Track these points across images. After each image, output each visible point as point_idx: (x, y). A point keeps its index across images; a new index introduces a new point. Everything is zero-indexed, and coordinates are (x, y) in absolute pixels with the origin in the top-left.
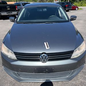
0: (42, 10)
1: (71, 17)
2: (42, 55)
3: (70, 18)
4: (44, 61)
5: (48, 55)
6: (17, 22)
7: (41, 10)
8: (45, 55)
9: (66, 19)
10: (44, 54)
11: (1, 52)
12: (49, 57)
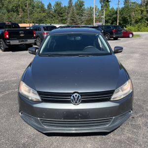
0: (75, 38)
1: (115, 48)
2: (74, 95)
3: (113, 50)
4: (76, 102)
5: (81, 96)
7: (73, 39)
8: (78, 95)
9: (108, 51)
11: (19, 93)
12: (82, 98)
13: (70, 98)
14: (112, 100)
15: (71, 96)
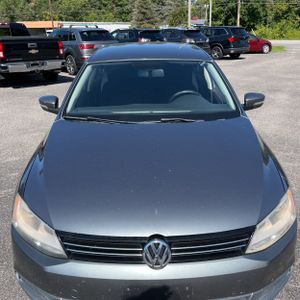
0: (150, 72)
1: (246, 96)
3: (242, 101)
4: (157, 264)
5: (170, 245)
6: (65, 113)
7: (147, 74)
8: (162, 243)
9: (229, 106)
10: (156, 242)
11: (12, 226)
12: (172, 251)
13: (141, 252)
14: (248, 251)
15: (143, 245)
